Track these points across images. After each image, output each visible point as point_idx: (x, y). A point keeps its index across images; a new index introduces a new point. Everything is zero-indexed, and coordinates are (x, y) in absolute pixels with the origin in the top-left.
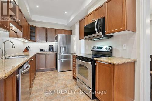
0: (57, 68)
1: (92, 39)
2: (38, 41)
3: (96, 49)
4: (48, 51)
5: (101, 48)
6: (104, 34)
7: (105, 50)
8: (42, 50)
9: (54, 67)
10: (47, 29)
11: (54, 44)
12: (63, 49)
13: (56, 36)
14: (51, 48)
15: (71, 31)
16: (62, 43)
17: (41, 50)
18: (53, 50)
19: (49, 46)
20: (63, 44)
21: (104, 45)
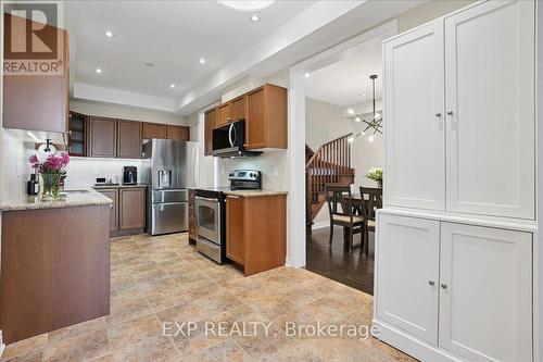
0: (147, 229)
1: (228, 155)
2: (92, 155)
3: (236, 177)
4: (120, 182)
5: (243, 174)
6: (243, 149)
7: (250, 178)
8: (103, 180)
9: (141, 225)
10: (117, 122)
11: (139, 164)
12: (166, 177)
13: (145, 141)
14: (130, 174)
15: (188, 129)
16: (160, 161)
17: (99, 180)
18: (135, 180)
19: (125, 168)
20: (164, 163)
21: (249, 167)
